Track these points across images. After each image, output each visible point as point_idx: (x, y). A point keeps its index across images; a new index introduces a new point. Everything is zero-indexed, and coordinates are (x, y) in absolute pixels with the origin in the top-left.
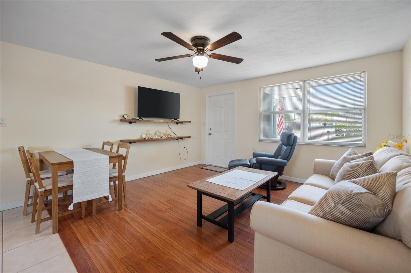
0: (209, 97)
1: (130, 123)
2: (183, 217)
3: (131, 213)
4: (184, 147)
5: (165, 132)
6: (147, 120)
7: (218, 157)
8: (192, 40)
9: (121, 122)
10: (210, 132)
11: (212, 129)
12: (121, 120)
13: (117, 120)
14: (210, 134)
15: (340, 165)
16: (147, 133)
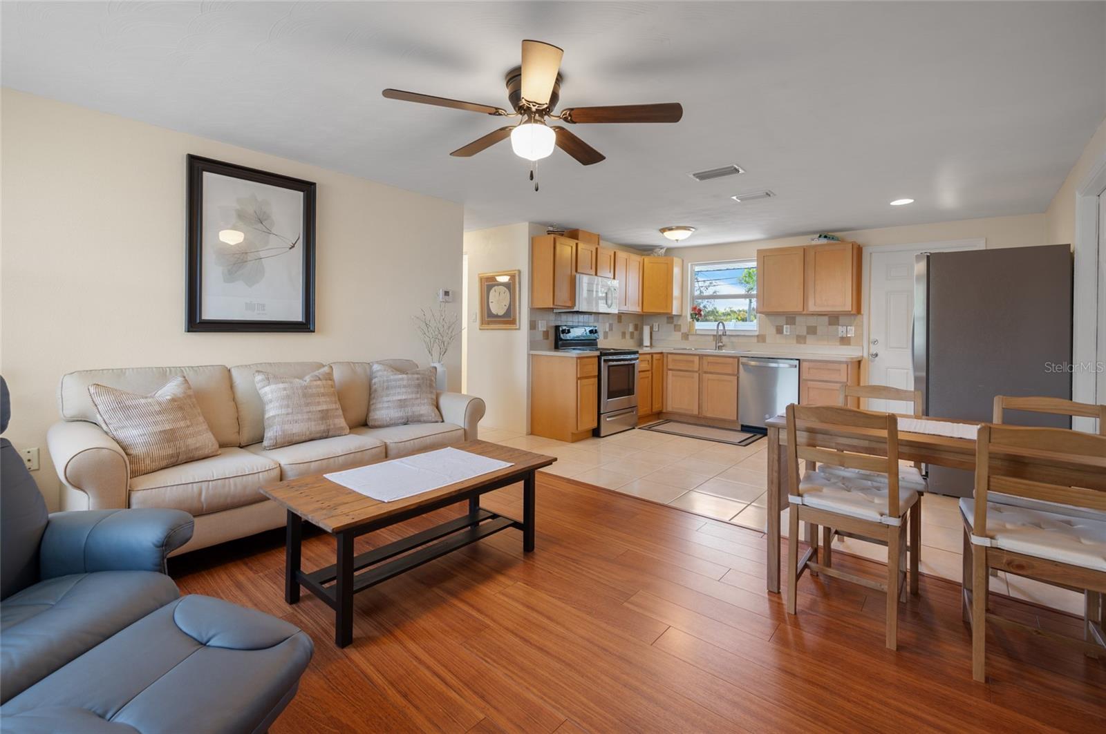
2: (573, 568)
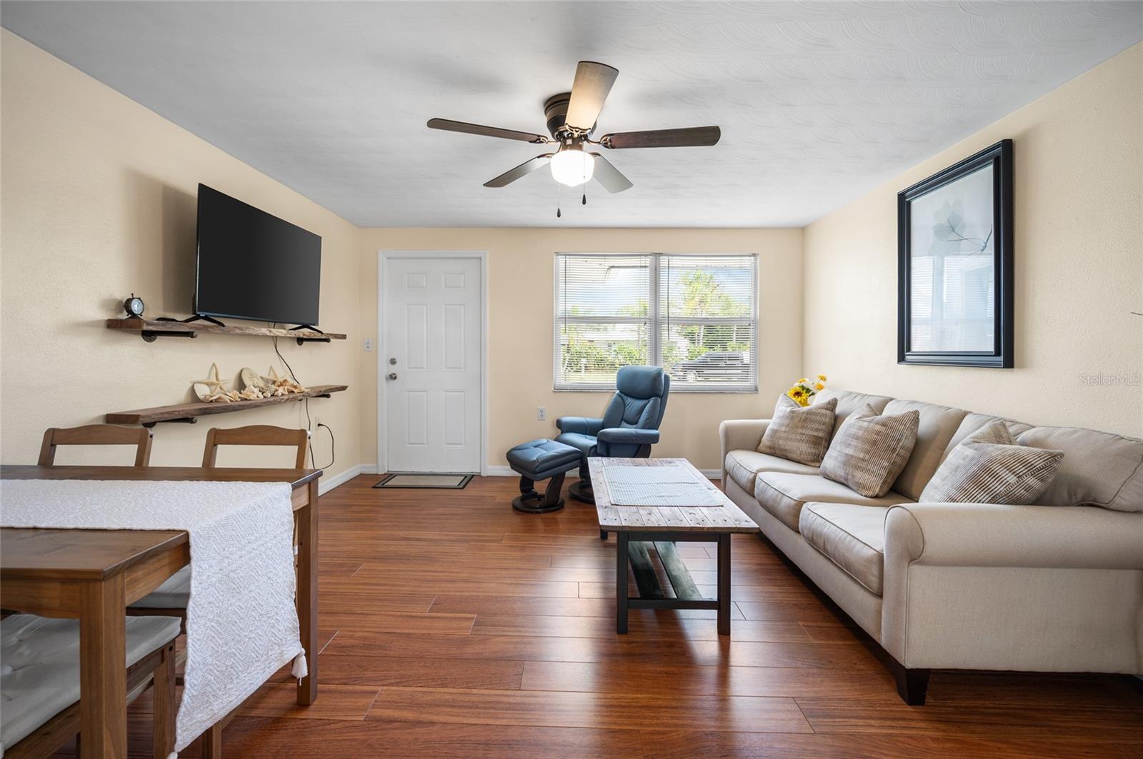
0: (389, 258)
1: (149, 335)
3: (374, 693)
4: (319, 425)
5: (267, 373)
6: (235, 327)
7: (423, 444)
8: (546, 106)
9: (109, 330)
10: (393, 369)
11: (397, 360)
12: (112, 325)
13: (93, 324)
14: (393, 377)
15: (790, 426)
16: (213, 379)
